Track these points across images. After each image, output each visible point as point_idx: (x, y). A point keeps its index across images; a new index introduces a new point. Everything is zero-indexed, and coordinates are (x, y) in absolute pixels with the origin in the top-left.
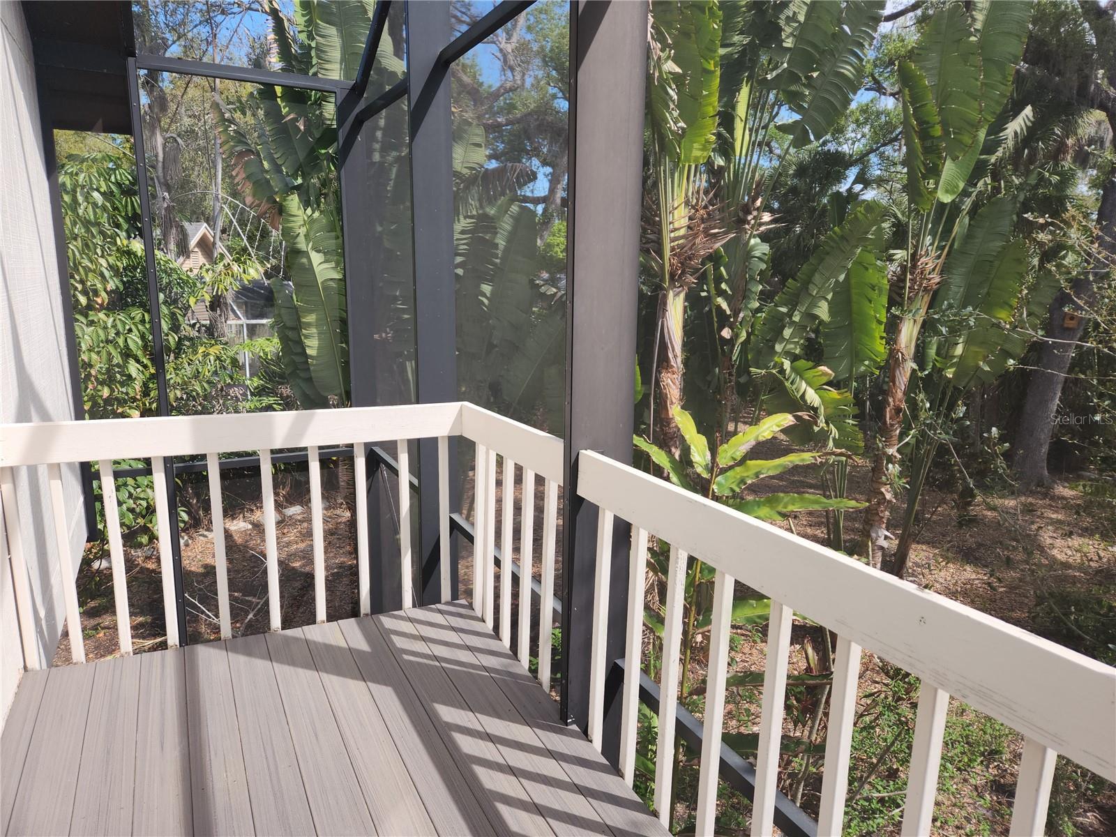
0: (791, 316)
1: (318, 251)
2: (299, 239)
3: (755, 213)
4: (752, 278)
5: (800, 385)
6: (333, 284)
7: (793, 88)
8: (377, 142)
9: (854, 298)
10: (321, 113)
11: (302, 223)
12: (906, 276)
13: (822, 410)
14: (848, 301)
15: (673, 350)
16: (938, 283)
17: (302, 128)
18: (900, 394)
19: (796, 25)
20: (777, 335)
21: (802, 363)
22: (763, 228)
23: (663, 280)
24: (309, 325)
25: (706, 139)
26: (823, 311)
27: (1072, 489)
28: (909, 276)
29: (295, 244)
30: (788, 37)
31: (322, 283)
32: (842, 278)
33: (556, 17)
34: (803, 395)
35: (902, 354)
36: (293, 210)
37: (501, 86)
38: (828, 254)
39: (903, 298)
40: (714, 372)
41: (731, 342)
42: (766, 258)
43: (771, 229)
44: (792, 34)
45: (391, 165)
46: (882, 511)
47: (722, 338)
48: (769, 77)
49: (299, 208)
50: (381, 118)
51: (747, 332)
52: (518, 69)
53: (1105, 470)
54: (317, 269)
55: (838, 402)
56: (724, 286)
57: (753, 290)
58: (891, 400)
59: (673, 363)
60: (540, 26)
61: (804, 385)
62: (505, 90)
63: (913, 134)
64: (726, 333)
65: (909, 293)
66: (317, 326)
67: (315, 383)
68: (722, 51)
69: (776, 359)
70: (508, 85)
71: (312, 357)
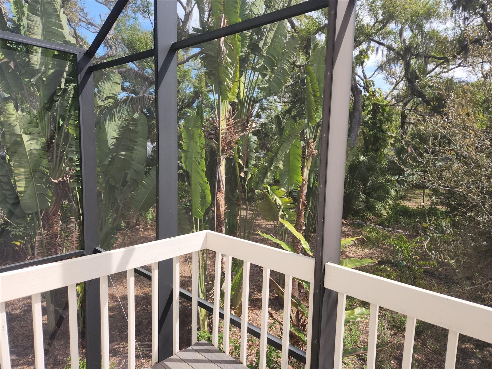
0: (270, 167)
1: (27, 134)
2: (16, 128)
3: (250, 123)
4: (251, 151)
5: (274, 196)
6: (35, 152)
7: (264, 72)
8: (64, 78)
9: (291, 159)
10: (29, 61)
11: (15, 118)
12: (306, 151)
13: (282, 207)
14: (289, 161)
15: (222, 183)
16: (317, 153)
17: (12, 66)
18: (304, 197)
19: (267, 47)
20: (265, 175)
21: (275, 187)
22: (253, 130)
23: (219, 152)
24: (19, 174)
25: (234, 91)
26: (281, 165)
27: (347, 228)
28: (307, 151)
29: (14, 130)
30: (264, 51)
31: (29, 151)
32: (288, 151)
33: (127, 25)
34: (275, 201)
35: (305, 182)
36: (10, 111)
37: (106, 54)
38: (284, 142)
39: (305, 159)
40: (236, 192)
41: (244, 179)
42: (256, 142)
43: (256, 130)
44: (266, 50)
45: (71, 90)
46: (299, 246)
47: (241, 177)
48: (257, 67)
49: (14, 110)
50: (67, 66)
51: (251, 174)
52: (114, 47)
53: (354, 219)
54: (26, 144)
55: (287, 203)
56: (241, 154)
57: (253, 156)
58: (301, 200)
59: (222, 189)
60: (119, 28)
61: (275, 196)
62: (108, 56)
63: (311, 95)
64: (242, 175)
65: (307, 157)
66: (24, 175)
67: (22, 207)
68: (241, 54)
69: (264, 185)
70: (110, 54)
71: (20, 192)
